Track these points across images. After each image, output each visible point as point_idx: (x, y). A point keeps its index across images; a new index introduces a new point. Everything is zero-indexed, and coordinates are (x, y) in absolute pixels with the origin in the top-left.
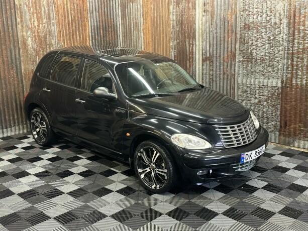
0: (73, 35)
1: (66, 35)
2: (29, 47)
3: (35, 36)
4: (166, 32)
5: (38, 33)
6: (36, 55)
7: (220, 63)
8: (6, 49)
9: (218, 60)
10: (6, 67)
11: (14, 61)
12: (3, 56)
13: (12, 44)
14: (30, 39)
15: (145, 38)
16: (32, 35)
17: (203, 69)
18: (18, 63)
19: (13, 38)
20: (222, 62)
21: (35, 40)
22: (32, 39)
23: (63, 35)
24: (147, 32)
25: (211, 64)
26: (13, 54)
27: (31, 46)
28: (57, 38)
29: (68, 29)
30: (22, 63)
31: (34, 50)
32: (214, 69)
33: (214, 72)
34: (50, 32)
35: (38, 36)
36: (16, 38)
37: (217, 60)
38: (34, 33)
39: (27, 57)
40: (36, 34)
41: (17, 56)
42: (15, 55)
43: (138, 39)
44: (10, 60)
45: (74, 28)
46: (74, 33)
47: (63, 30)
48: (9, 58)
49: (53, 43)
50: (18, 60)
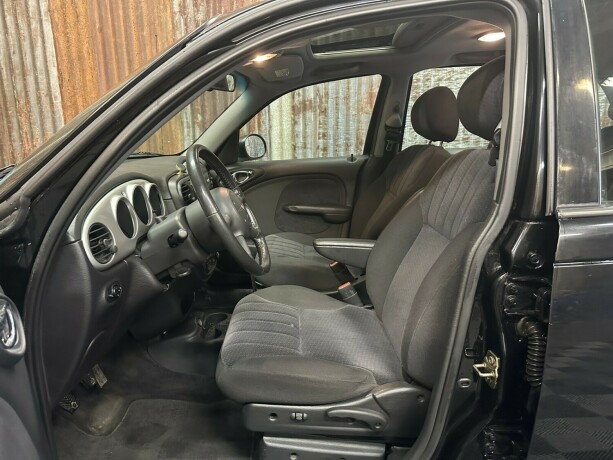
4: (151, 24)
7: (348, 115)
9: (342, 106)
15: (61, 40)
17: (294, 135)
20: (353, 112)
24: (71, 19)
25: (321, 118)
32: (331, 132)
33: (331, 141)
37: (337, 109)
43: (26, 45)
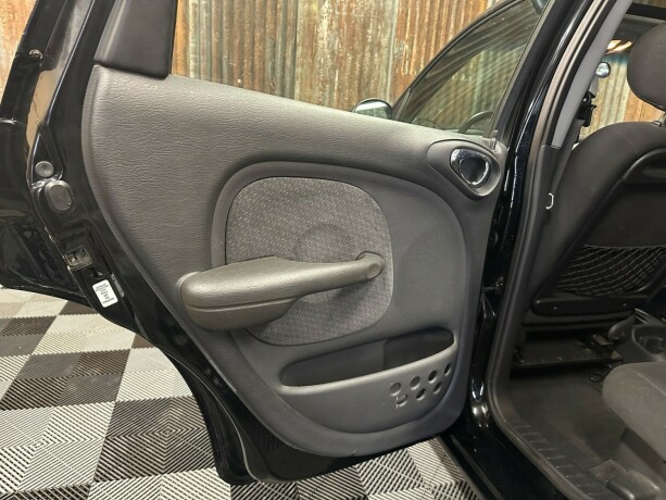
0: (439, 28)
1: (421, 27)
2: (320, 42)
3: (340, 16)
5: (349, 10)
6: (334, 68)
8: (263, 40)
11: (279, 74)
12: (253, 56)
13: (279, 28)
14: (325, 23)
16: (334, 14)
18: (288, 79)
19: (285, 16)
21: (338, 30)
22: (330, 25)
23: (412, 26)
26: (279, 55)
27: (326, 42)
28: (397, 30)
29: (428, 10)
30: (297, 82)
31: (333, 53)
34: (380, 13)
35: (349, 19)
36: (291, 16)
38: (339, 9)
39: (312, 68)
40: (344, 13)
41: (288, 62)
42: (284, 59)
44: (269, 70)
45: (445, 11)
46: (443, 23)
47: (414, 12)
48: (268, 64)
49: (384, 41)
50: (287, 73)
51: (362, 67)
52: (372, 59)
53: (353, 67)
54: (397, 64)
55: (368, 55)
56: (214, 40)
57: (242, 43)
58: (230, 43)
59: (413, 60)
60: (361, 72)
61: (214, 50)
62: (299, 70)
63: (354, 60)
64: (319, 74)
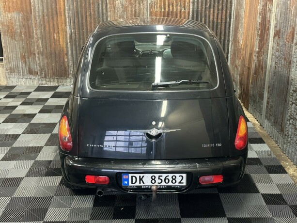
2: (117, 2)
6: (123, 11)
8: (94, 3)
10: (92, 21)
11: (101, 16)
12: (90, 10)
26: (100, 8)
31: (123, 6)
39: (114, 12)
41: (104, 11)
42: (103, 9)
44: (97, 15)
48: (96, 12)
50: (104, 15)
51: (135, 10)
52: (139, 6)
53: (132, 11)
54: (151, 7)
55: (137, 5)
56: (75, 5)
57: (85, 5)
58: (81, 5)
59: (158, 5)
60: (135, 12)
61: (75, 9)
62: (109, 13)
63: (131, 8)
64: (117, 14)
